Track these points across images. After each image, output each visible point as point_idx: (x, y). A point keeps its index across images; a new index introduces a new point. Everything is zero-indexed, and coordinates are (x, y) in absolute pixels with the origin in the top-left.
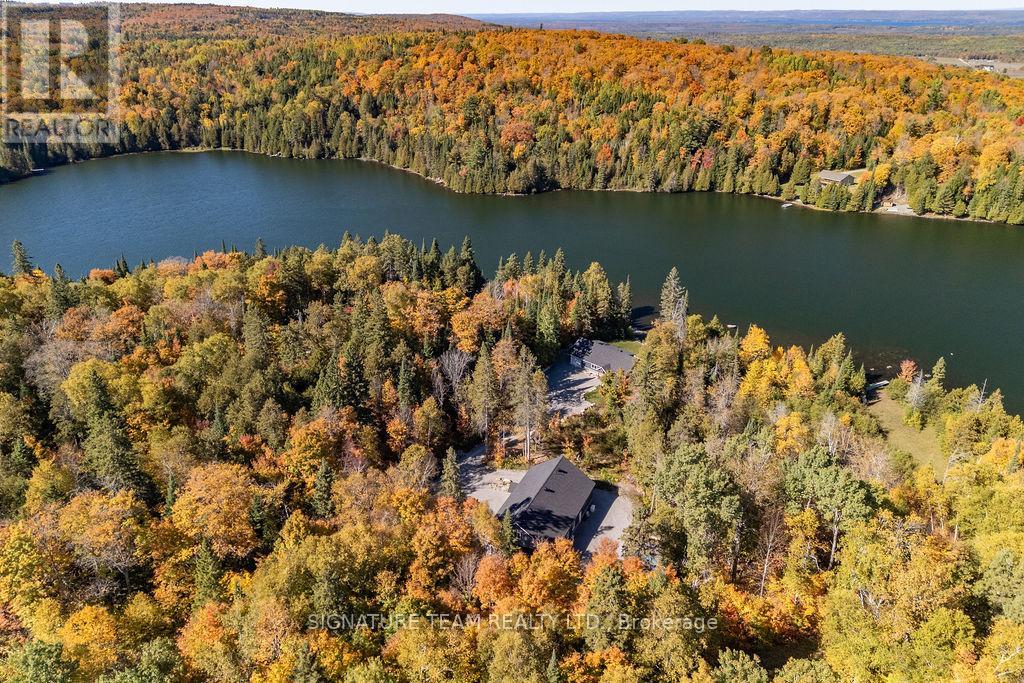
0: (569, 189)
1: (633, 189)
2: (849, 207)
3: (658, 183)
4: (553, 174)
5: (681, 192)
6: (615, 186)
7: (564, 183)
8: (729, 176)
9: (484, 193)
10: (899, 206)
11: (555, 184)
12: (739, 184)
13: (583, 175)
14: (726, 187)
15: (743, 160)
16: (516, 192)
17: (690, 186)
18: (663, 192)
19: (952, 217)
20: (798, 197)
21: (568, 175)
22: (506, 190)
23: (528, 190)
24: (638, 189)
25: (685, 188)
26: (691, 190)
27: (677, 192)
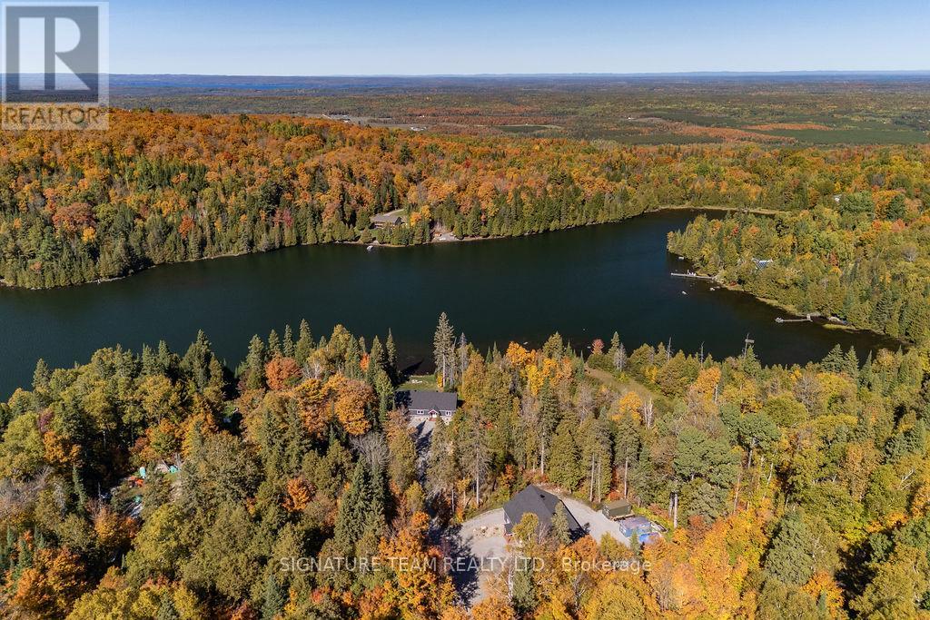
0: (164, 263)
1: (228, 254)
2: (415, 242)
3: (251, 244)
4: (143, 252)
5: (274, 249)
6: (210, 253)
7: (157, 260)
8: (310, 230)
9: (72, 284)
10: (444, 236)
11: (148, 262)
12: (320, 236)
13: (176, 249)
14: (310, 239)
15: (317, 214)
16: (111, 277)
17: (281, 243)
18: (259, 253)
19: (481, 238)
20: (374, 239)
21: (159, 251)
22: (98, 277)
23: (125, 272)
24: (233, 253)
25: (277, 246)
26: (282, 247)
27: (271, 250)
